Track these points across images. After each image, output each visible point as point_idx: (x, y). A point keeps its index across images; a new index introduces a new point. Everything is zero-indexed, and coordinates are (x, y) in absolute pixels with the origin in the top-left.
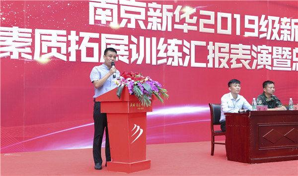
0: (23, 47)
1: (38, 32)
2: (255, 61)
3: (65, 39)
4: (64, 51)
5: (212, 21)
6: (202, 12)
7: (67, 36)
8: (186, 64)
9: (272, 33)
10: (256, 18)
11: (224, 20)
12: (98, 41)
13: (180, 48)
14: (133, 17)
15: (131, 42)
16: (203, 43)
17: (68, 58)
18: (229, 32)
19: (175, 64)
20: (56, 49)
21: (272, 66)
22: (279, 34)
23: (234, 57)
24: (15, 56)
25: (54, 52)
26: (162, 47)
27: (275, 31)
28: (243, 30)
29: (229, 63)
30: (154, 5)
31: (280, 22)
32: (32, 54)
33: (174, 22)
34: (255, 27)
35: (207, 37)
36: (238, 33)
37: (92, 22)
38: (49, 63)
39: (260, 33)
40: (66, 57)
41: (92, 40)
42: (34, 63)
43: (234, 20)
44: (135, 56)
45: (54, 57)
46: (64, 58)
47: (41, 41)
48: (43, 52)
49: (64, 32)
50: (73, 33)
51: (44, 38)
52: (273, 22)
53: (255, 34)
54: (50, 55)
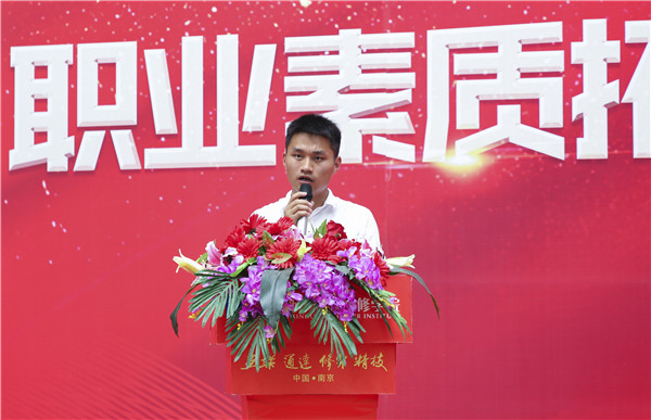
0: (380, 113)
1: (439, 40)
3: (555, 60)
4: (551, 114)
7: (564, 46)
17: (571, 147)
20: (518, 107)
25: (509, 125)
32: (417, 139)
38: (489, 173)
40: (561, 140)
42: (425, 175)
45: (507, 146)
46: (554, 147)
47: (453, 78)
48: (459, 127)
49: (553, 30)
50: (595, 28)
51: (463, 63)
54: (492, 136)
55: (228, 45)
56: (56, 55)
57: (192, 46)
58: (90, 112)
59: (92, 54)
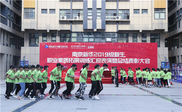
1: (64, 58)
2: (107, 62)
5: (97, 54)
6: (95, 53)
8: (91, 63)
9: (112, 56)
10: (108, 53)
11: (100, 54)
12: (74, 59)
13: (90, 60)
14: (80, 55)
15: (80, 59)
16: (95, 59)
18: (101, 56)
19: (89, 62)
21: (112, 62)
22: (114, 56)
23: (102, 61)
24: (61, 62)
26: (86, 60)
27: (113, 55)
28: (104, 55)
29: (101, 62)
30: (84, 52)
31: (114, 53)
33: (88, 55)
34: (108, 55)
35: (96, 57)
36: (103, 56)
37: (73, 56)
39: (109, 56)
40: (68, 62)
41: (73, 59)
42: (63, 63)
43: (102, 54)
44: (80, 61)
47: (64, 60)
49: (68, 58)
50: (70, 58)
52: (112, 53)
53: (108, 56)
54: (66, 62)
55: (56, 58)
56: (49, 58)
57: (55, 58)
58: (50, 60)
59: (50, 58)
